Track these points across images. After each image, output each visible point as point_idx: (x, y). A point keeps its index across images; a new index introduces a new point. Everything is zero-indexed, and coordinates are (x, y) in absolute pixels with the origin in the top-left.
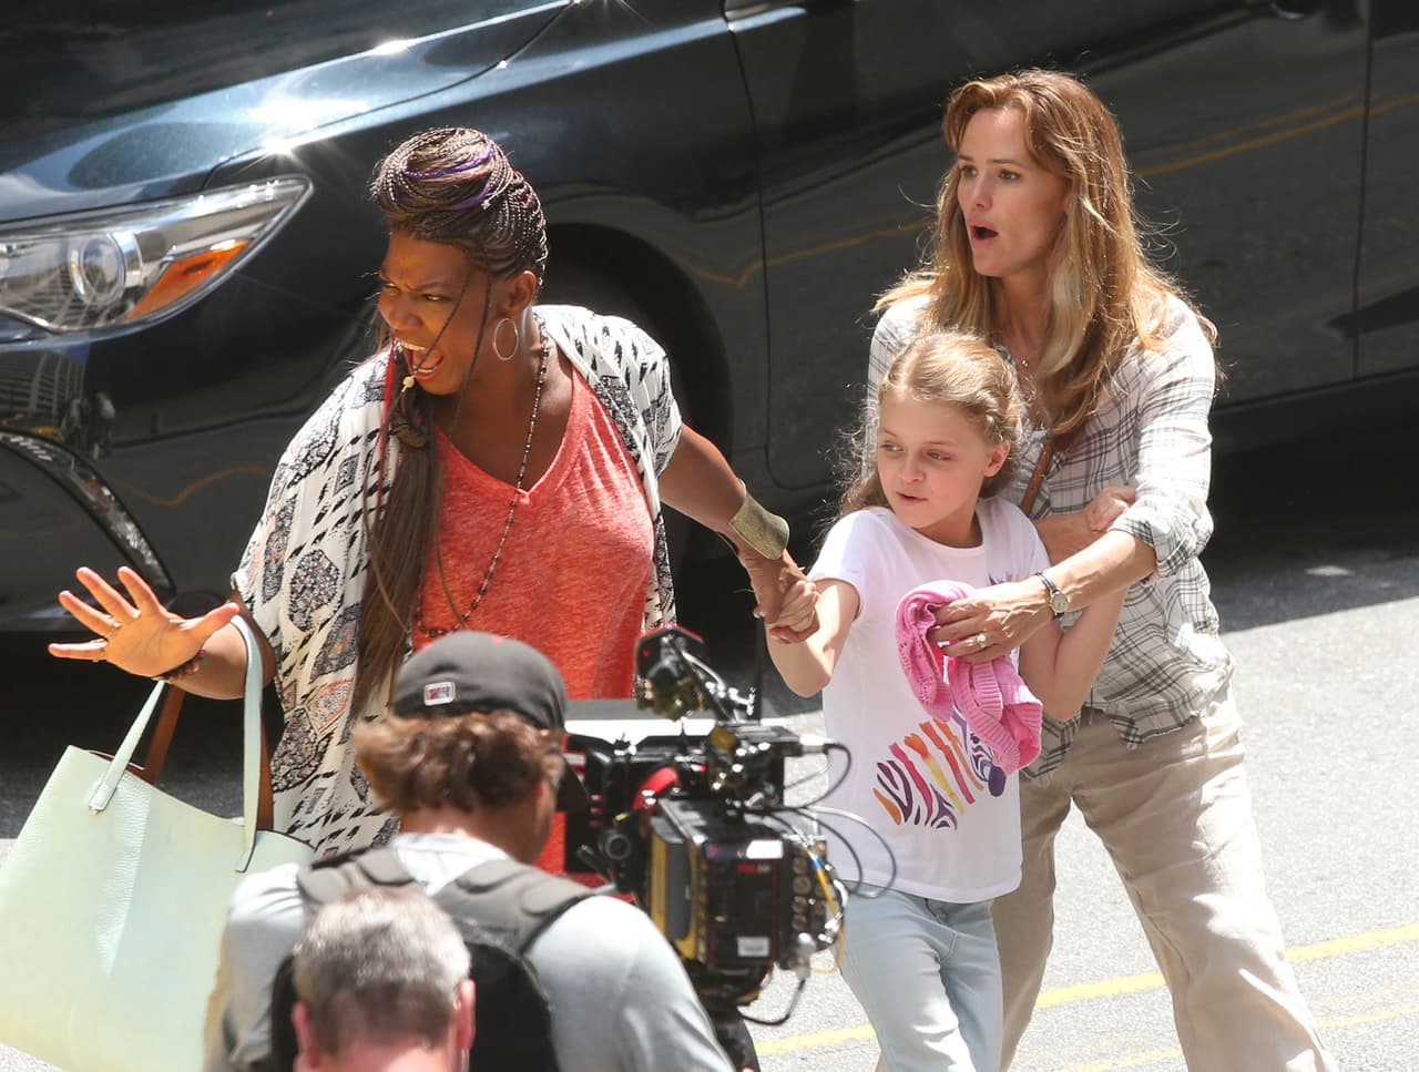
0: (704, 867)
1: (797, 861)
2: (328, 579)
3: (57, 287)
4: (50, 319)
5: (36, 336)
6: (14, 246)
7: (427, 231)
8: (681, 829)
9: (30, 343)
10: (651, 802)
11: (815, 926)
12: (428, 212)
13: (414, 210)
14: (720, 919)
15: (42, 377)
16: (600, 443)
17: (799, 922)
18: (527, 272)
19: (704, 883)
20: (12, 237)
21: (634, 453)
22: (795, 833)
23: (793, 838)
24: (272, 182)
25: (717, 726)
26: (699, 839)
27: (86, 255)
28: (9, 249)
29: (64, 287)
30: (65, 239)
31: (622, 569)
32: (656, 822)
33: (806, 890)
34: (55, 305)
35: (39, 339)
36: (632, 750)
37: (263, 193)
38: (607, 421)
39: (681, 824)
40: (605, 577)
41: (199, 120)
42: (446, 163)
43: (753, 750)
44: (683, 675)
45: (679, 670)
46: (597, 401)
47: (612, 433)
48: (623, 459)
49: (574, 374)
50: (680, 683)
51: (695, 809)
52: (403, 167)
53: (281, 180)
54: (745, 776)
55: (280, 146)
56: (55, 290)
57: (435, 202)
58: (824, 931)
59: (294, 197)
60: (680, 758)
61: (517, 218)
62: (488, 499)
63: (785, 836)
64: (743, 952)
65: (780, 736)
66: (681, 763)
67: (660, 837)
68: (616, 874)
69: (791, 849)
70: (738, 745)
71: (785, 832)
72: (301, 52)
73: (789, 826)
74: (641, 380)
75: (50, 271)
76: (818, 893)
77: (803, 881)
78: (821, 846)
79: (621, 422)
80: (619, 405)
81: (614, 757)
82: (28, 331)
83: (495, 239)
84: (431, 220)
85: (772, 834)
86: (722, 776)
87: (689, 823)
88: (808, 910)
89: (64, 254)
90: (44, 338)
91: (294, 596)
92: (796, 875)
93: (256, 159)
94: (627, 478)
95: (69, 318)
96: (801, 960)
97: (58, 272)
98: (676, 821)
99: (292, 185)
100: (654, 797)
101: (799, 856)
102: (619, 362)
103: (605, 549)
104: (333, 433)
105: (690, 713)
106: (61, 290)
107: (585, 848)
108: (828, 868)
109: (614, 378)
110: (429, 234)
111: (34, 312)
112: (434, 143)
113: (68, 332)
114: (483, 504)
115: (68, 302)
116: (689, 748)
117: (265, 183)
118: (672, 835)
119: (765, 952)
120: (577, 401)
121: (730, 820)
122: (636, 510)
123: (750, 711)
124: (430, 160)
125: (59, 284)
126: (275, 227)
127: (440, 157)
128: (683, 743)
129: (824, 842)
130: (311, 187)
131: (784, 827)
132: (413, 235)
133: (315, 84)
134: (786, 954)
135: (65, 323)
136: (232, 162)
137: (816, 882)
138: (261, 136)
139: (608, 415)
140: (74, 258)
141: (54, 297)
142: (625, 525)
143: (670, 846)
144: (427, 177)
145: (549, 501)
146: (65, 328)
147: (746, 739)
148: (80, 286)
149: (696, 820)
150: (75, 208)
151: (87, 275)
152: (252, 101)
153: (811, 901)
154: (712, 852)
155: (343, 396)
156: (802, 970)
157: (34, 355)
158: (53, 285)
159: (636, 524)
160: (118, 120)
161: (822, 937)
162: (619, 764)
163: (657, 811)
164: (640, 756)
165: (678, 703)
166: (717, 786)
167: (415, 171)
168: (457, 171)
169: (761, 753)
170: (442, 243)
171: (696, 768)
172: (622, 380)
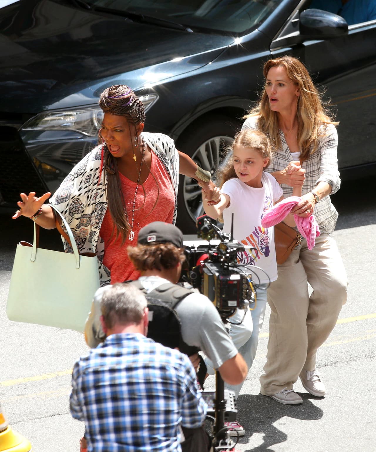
0: (219, 282)
1: (244, 280)
2: (81, 207)
3: (89, 124)
4: (88, 133)
5: (84, 137)
6: (78, 113)
7: (116, 112)
8: (212, 271)
9: (82, 139)
10: (203, 264)
11: (248, 297)
12: (116, 107)
13: (111, 107)
14: (223, 296)
15: (86, 149)
16: (160, 171)
17: (244, 297)
18: (141, 123)
19: (219, 286)
20: (78, 111)
21: (168, 172)
22: (243, 272)
23: (243, 274)
24: (148, 95)
25: (221, 243)
26: (217, 274)
27: (97, 116)
28: (77, 114)
29: (91, 124)
30: (92, 111)
31: (168, 205)
32: (204, 269)
33: (246, 288)
34: (89, 129)
35: (85, 138)
36: (196, 249)
37: (145, 99)
38: (161, 164)
39: (212, 270)
40: (164, 207)
41: (128, 79)
42: (120, 94)
43: (232, 250)
44: (210, 229)
45: (209, 227)
46: (158, 159)
47: (163, 167)
48: (166, 174)
49: (152, 151)
50: (209, 231)
51: (215, 266)
52: (107, 95)
53: (150, 95)
54: (230, 257)
55: (149, 86)
56: (89, 125)
57: (118, 104)
58: (251, 298)
59: (154, 100)
60: (210, 252)
61: (138, 108)
62: (131, 187)
63: (240, 273)
64: (230, 305)
65: (238, 246)
66: (210, 253)
67: (206, 274)
68: (193, 283)
69: (242, 277)
70: (227, 249)
71: (240, 272)
72: (155, 60)
73: (241, 270)
74: (169, 152)
75: (87, 120)
76: (250, 289)
77: (246, 286)
78: (250, 276)
79: (164, 164)
80: (164, 159)
81: (191, 251)
82: (82, 136)
83: (133, 114)
84: (116, 110)
85: (237, 273)
86: (224, 257)
87: (214, 269)
88: (247, 293)
89: (92, 115)
90: (86, 138)
91: (70, 209)
92: (244, 284)
93: (142, 90)
94: (167, 180)
95: (93, 133)
96: (245, 307)
97: (90, 120)
98: (210, 269)
99: (153, 96)
100: (203, 262)
101: (244, 279)
102: (163, 148)
103: (163, 200)
104: (85, 167)
105: (212, 239)
106: (91, 125)
107: (184, 276)
108: (252, 282)
109: (162, 152)
110: (116, 113)
111: (84, 131)
112: (114, 89)
113: (92, 136)
114: (130, 188)
115: (92, 128)
116: (211, 249)
117: (146, 96)
118: (209, 273)
119: (236, 305)
120: (153, 159)
121: (225, 269)
122: (170, 188)
123: (230, 239)
124: (115, 93)
125: (90, 123)
126: (148, 108)
127: (118, 92)
128: (210, 247)
129: (251, 275)
130: (158, 97)
131: (240, 271)
132: (112, 114)
133: (159, 69)
134: (241, 305)
135: (92, 134)
136: (137, 90)
137: (249, 285)
138: (145, 83)
139: (161, 162)
140: (94, 116)
141: (89, 127)
142: (168, 193)
143: (209, 276)
144: (115, 98)
145: (147, 187)
146: (92, 135)
147: (230, 247)
148: (96, 123)
149: (216, 269)
150: (94, 103)
151: (98, 121)
152: (142, 73)
153: (248, 291)
154: (221, 278)
155: (88, 157)
156: (245, 309)
157: (83, 143)
158: (88, 124)
159: (171, 192)
160: (104, 79)
161: (250, 300)
162: (193, 253)
163: (204, 266)
164: (198, 251)
165: (209, 236)
166: (222, 260)
167: (111, 96)
168: (123, 96)
169: (234, 251)
170: (120, 115)
171: (214, 254)
172: (164, 153)
